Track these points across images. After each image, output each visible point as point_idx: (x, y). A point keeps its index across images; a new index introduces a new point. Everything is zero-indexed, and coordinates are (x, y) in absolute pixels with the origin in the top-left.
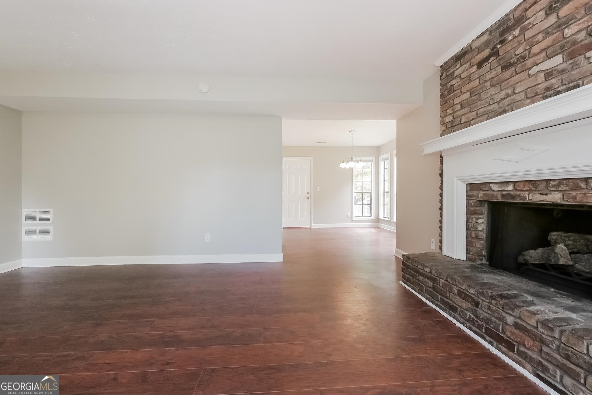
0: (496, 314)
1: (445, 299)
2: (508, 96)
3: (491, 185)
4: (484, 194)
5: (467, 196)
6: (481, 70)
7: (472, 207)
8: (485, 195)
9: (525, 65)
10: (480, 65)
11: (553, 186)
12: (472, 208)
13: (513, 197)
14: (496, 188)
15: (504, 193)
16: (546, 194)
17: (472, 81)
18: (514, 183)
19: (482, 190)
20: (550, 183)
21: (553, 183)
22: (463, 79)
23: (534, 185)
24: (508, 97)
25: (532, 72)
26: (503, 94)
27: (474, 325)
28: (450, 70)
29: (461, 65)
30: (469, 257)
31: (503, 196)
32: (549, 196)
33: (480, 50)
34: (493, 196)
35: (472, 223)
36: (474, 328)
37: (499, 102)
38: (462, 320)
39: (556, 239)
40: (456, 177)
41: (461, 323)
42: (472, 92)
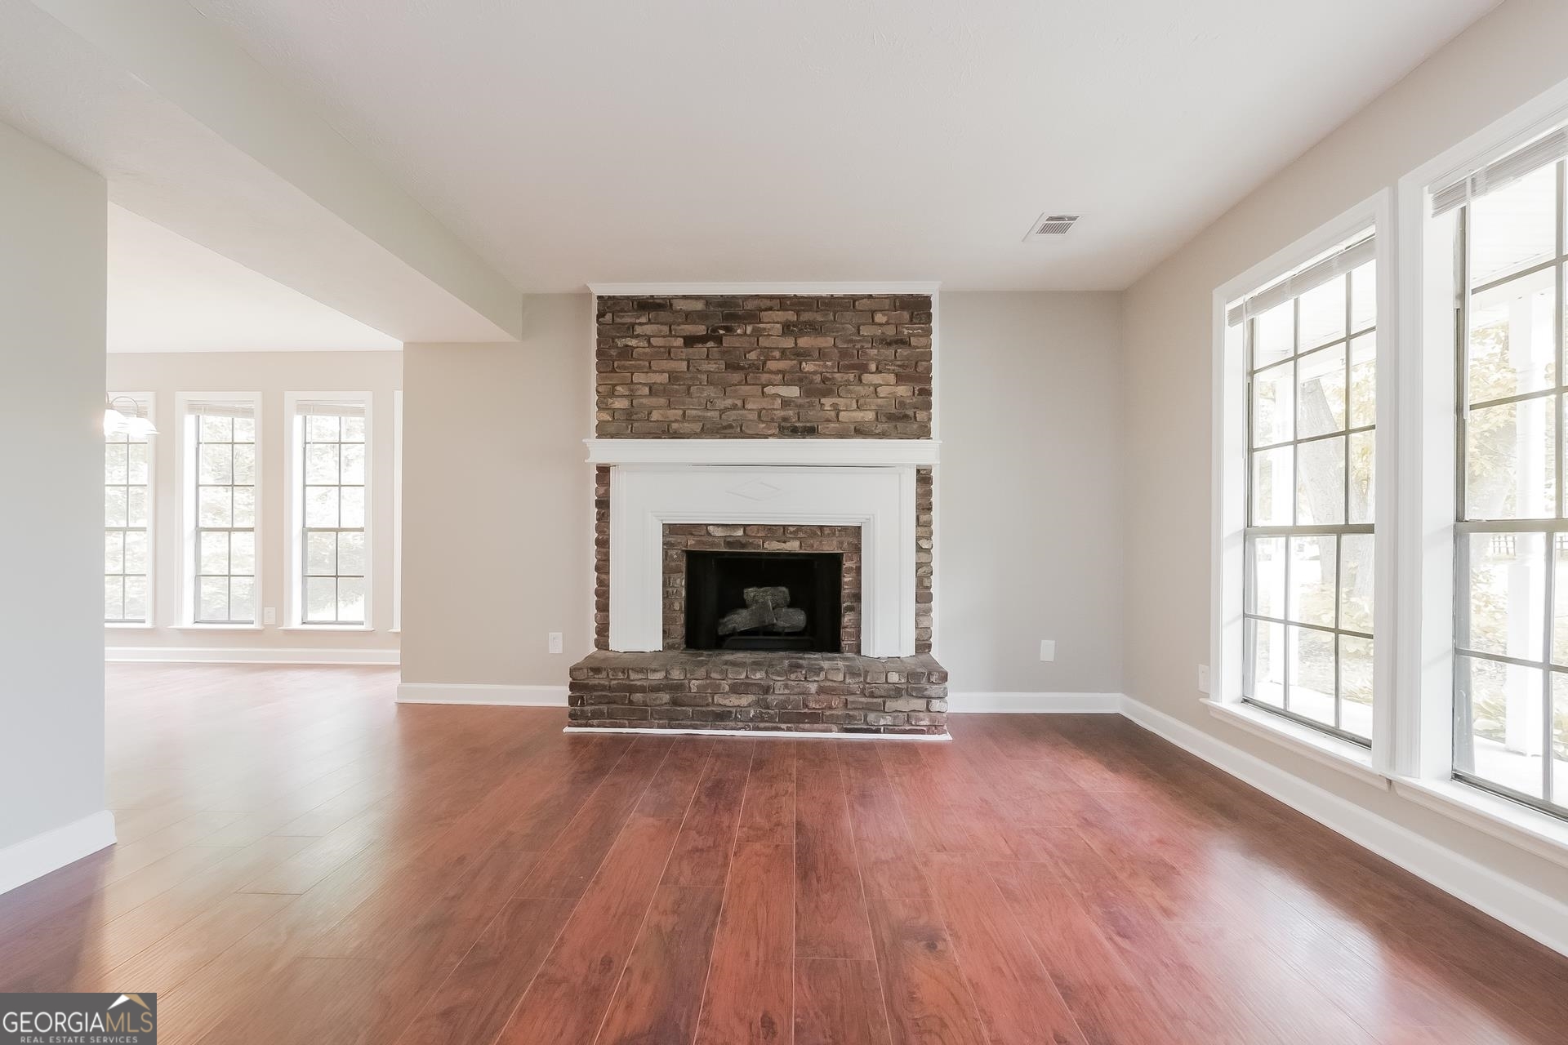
0: (796, 690)
1: (704, 709)
2: (735, 407)
3: (710, 528)
4: (697, 541)
5: (664, 544)
6: (690, 350)
7: (674, 560)
8: (699, 542)
9: (759, 378)
10: (690, 341)
11: (791, 533)
12: (673, 564)
13: (743, 546)
14: (718, 532)
15: (729, 539)
16: (785, 542)
17: (672, 359)
18: (745, 526)
19: (692, 534)
20: (788, 529)
21: (792, 529)
22: (653, 347)
23: (771, 531)
24: (734, 409)
25: (769, 390)
26: (729, 402)
27: (763, 721)
28: (623, 317)
29: (649, 322)
30: (668, 643)
31: (728, 544)
32: (787, 543)
33: (689, 317)
34: (713, 544)
35: (673, 586)
36: (762, 725)
37: (722, 412)
38: (741, 724)
39: (754, 596)
40: (652, 512)
41: (740, 729)
42: (674, 377)
